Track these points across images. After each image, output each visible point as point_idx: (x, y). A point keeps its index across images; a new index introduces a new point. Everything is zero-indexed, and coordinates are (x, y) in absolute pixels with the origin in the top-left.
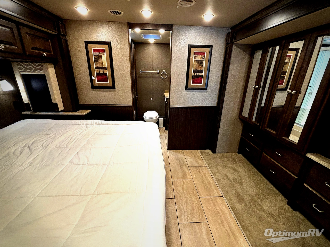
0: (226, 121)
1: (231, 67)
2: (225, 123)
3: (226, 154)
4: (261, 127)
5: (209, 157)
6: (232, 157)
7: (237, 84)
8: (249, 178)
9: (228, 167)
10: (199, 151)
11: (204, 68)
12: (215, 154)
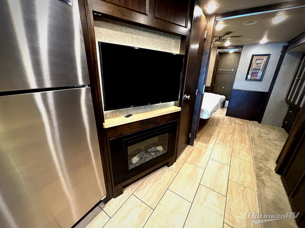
0: (273, 102)
10: (248, 121)
11: (261, 68)
12: (259, 124)
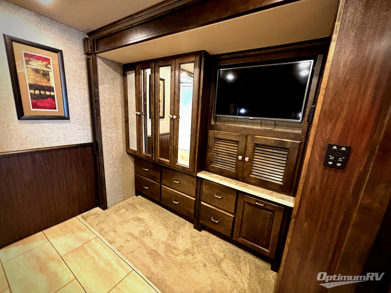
0: (111, 160)
1: (101, 88)
2: (110, 163)
3: (122, 204)
4: (154, 158)
5: (99, 218)
6: (130, 204)
7: (115, 111)
8: (156, 220)
9: (129, 220)
10: (79, 216)
11: (53, 84)
12: (106, 210)
